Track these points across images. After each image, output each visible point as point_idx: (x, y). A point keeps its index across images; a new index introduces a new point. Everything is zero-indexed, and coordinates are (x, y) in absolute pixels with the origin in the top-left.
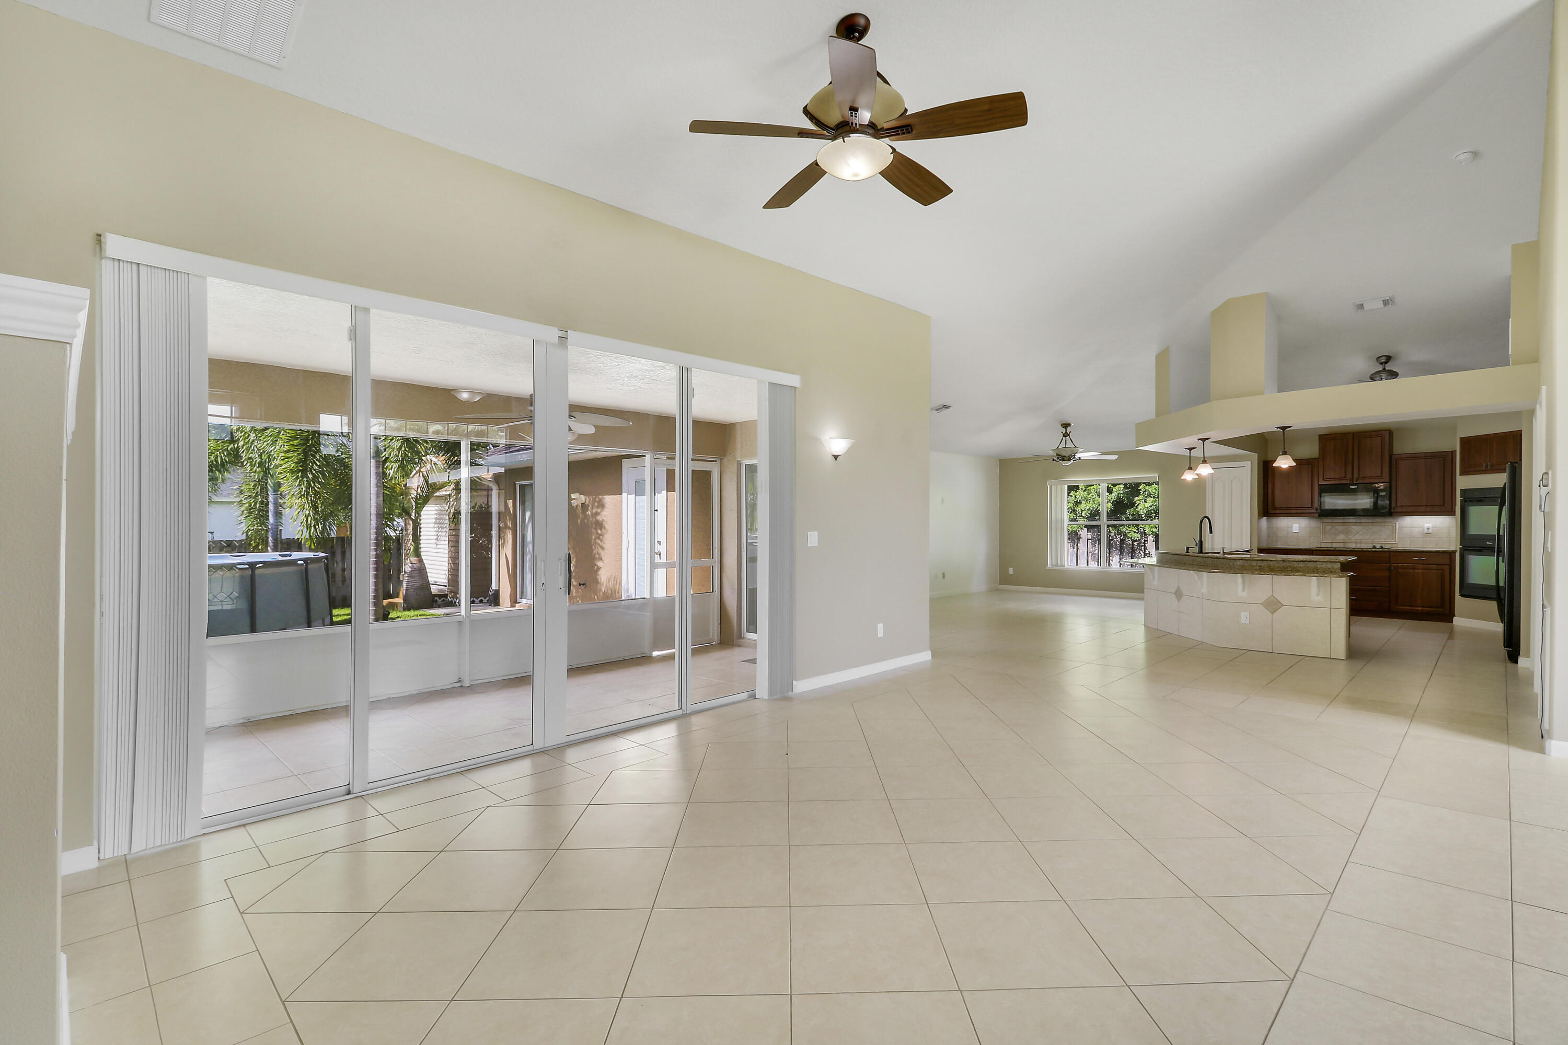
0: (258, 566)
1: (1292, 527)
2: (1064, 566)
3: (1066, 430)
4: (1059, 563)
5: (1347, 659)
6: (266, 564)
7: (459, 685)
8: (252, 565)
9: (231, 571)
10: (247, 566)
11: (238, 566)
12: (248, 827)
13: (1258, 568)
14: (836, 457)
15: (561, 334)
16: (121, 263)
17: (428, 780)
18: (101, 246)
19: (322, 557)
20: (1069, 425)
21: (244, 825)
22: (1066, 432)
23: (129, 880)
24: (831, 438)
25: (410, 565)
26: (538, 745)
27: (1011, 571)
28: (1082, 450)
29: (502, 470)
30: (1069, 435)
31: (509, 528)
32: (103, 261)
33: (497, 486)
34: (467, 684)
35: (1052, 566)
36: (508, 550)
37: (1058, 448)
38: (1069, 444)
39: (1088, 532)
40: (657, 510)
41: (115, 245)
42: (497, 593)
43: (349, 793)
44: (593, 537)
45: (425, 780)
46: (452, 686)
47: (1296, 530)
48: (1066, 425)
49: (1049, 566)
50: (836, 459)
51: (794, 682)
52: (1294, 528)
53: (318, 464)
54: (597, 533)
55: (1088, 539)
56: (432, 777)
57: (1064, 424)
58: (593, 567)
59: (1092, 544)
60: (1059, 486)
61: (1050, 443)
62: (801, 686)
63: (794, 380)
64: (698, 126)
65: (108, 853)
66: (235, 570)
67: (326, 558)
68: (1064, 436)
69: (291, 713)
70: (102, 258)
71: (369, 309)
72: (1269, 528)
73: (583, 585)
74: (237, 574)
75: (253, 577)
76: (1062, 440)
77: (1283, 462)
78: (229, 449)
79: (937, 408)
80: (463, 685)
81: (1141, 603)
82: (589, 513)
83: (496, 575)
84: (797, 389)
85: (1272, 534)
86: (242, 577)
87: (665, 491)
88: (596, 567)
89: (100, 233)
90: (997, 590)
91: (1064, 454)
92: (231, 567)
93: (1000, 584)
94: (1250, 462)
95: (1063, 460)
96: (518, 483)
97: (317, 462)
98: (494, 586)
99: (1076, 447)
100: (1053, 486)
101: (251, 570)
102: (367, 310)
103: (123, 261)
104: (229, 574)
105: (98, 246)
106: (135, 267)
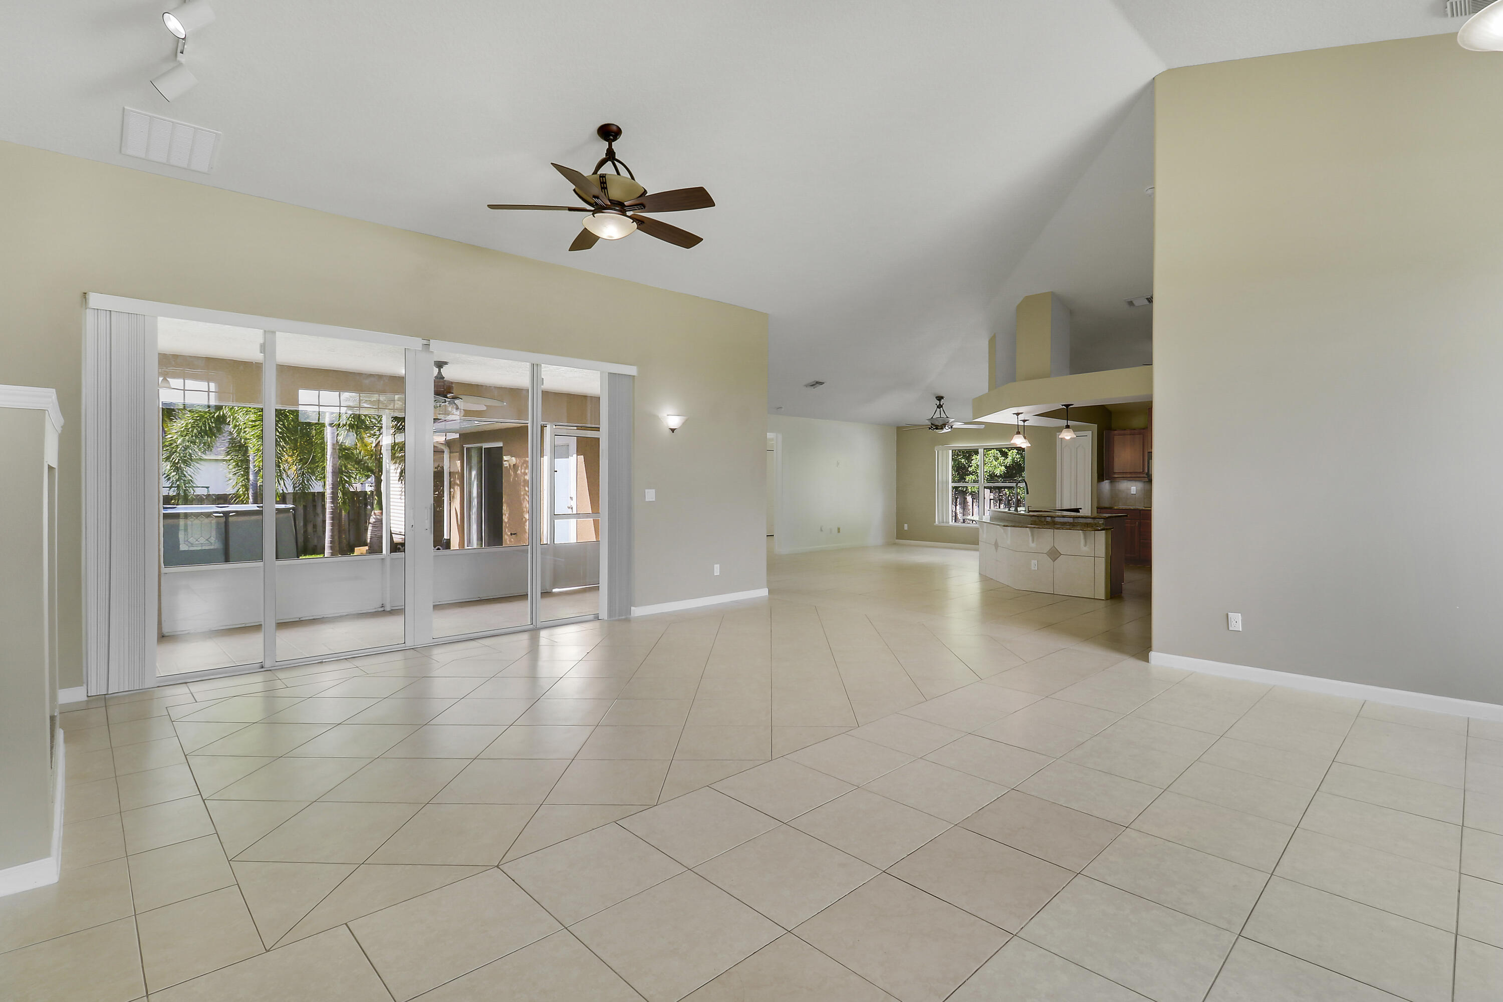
0: (231, 514)
1: (1131, 489)
2: (949, 523)
3: (940, 403)
4: (945, 521)
5: (1107, 599)
6: (239, 513)
7: (382, 609)
8: (226, 514)
9: (209, 519)
10: (222, 515)
11: (214, 514)
12: (188, 684)
13: (1045, 523)
14: (673, 430)
15: (425, 342)
16: (99, 311)
17: (321, 662)
18: (86, 300)
19: (290, 508)
20: (942, 398)
21: (186, 683)
22: (940, 404)
23: (106, 706)
24: (668, 415)
25: (374, 517)
26: (409, 644)
27: (906, 527)
28: (953, 420)
29: (457, 436)
30: (942, 407)
31: (457, 485)
32: (87, 310)
33: (448, 449)
34: (388, 608)
35: (939, 523)
36: (456, 504)
37: (932, 418)
38: (943, 415)
39: (990, 493)
40: (556, 471)
41: (95, 300)
42: (448, 541)
43: (262, 667)
44: (522, 493)
45: (318, 663)
46: (376, 610)
47: (1134, 492)
48: (940, 398)
49: (936, 523)
50: (673, 432)
51: (633, 608)
52: (1132, 491)
53: (280, 430)
54: (525, 490)
55: (990, 500)
56: (324, 661)
57: (938, 397)
58: (522, 519)
59: (994, 503)
60: (945, 452)
61: (926, 412)
62: (637, 612)
63: (632, 370)
64: (491, 207)
65: (93, 692)
66: (212, 517)
67: (293, 509)
68: (938, 407)
69: (243, 625)
70: (86, 309)
71: (275, 332)
72: (1112, 489)
73: (514, 534)
74: (214, 521)
75: (226, 524)
76: (936, 411)
77: (1066, 434)
78: (215, 417)
79: (812, 384)
80: (386, 609)
81: (977, 554)
82: (519, 472)
83: (447, 526)
84: (635, 377)
85: (1114, 495)
86: (218, 524)
87: (576, 455)
88: (524, 519)
89: (85, 292)
90: (895, 544)
91: (937, 423)
92: (208, 515)
93: (897, 539)
94: (1091, 432)
95: (937, 429)
96: (466, 446)
97: (279, 429)
98: (446, 537)
99: (947, 417)
100: (940, 451)
101: (226, 518)
102: (274, 333)
103: (101, 310)
104: (206, 521)
105: (84, 300)
106: (108, 312)
